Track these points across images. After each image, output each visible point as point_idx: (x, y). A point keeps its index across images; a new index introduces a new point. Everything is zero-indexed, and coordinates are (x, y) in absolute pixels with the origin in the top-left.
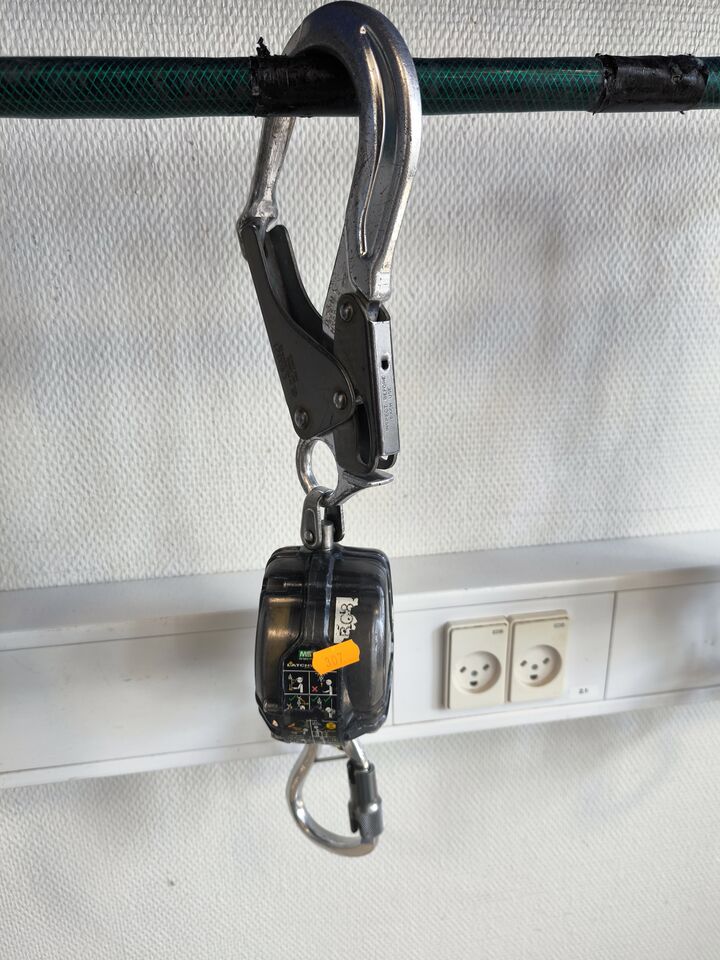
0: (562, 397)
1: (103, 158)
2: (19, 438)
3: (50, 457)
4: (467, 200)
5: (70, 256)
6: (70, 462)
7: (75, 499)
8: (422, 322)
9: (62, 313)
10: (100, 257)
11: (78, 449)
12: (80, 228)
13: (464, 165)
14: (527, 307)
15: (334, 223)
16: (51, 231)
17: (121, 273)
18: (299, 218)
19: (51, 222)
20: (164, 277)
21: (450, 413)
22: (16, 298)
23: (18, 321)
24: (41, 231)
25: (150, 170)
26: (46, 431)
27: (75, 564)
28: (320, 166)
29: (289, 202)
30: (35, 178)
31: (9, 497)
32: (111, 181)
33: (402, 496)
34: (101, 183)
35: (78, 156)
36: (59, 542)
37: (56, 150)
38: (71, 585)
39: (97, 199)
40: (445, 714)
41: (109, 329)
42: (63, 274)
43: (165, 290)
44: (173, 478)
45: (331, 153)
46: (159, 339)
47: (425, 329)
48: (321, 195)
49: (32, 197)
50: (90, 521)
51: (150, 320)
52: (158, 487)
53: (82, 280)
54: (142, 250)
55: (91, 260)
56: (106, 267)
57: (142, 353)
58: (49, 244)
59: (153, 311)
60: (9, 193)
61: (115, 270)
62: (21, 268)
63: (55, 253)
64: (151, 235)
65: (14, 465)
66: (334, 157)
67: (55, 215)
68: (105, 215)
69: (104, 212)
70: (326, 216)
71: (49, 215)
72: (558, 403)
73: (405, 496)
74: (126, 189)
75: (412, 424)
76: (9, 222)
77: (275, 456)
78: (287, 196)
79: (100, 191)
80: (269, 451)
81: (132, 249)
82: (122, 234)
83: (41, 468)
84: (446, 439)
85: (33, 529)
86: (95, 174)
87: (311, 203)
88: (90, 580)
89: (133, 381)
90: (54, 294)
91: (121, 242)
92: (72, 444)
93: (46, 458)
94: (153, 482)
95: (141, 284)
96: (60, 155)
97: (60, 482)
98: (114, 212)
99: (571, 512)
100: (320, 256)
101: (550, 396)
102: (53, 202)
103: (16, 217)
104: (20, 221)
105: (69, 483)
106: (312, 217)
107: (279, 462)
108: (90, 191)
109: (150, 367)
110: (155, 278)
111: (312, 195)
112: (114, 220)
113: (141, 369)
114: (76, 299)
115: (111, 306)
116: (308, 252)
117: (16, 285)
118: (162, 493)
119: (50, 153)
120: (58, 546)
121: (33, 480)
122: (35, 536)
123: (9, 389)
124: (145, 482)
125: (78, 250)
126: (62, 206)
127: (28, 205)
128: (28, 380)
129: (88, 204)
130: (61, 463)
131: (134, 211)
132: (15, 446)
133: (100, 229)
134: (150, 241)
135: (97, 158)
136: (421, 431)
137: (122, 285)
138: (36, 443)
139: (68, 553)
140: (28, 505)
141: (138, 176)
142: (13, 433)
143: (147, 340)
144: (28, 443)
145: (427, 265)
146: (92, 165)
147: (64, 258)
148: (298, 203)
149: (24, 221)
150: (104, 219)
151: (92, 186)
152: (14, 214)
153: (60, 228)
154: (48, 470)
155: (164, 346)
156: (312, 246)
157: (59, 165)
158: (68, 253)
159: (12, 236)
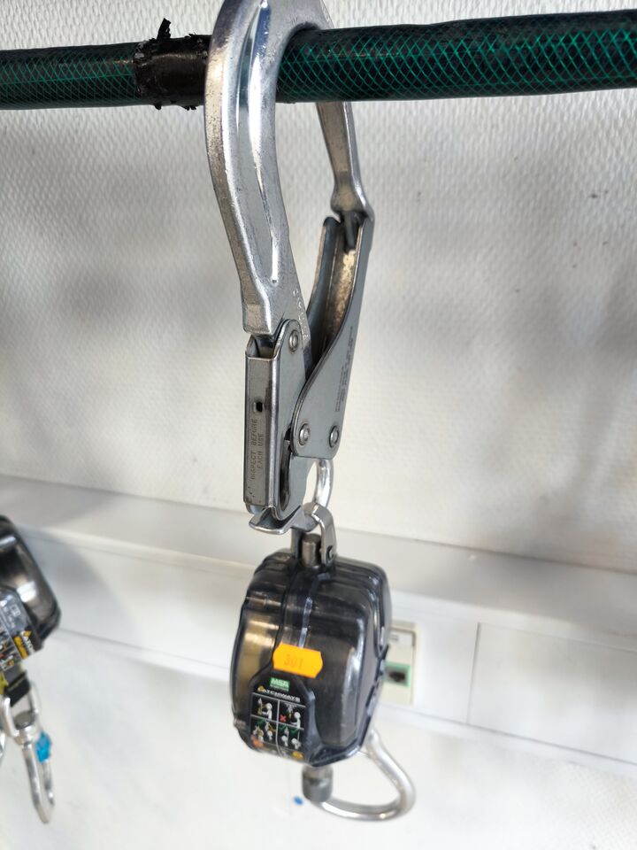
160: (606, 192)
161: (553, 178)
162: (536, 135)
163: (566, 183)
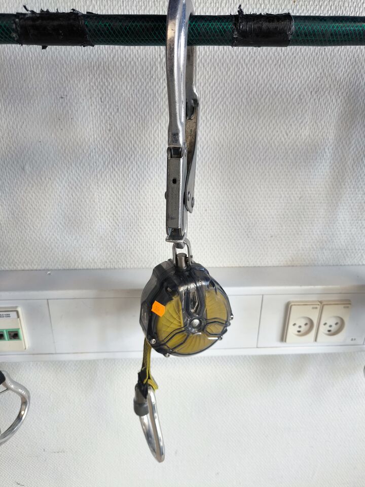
0: (359, 191)
1: (138, 59)
2: (87, 198)
3: (102, 207)
4: (322, 85)
5: (118, 109)
6: (111, 211)
7: (112, 229)
8: (290, 148)
9: (112, 138)
10: (132, 110)
11: (115, 204)
12: (124, 94)
13: (322, 66)
14: (346, 143)
15: (251, 95)
16: (109, 96)
17: (142, 118)
18: (233, 92)
19: (110, 91)
20: (163, 121)
21: (299, 196)
22: (91, 129)
23: (91, 141)
24: (105, 96)
25: (160, 66)
26: (100, 195)
27: (109, 259)
28: (247, 65)
29: (229, 84)
30: (104, 69)
31: (81, 226)
32: (141, 71)
33: (270, 236)
34: (136, 71)
35: (126, 58)
36: (103, 248)
37: (115, 55)
38: (107, 269)
39: (133, 80)
40: (283, 344)
41: (134, 146)
42: (114, 118)
43: (163, 128)
44: (158, 221)
45: (253, 59)
46: (158, 152)
47: (292, 152)
48: (246, 81)
49: (102, 78)
50: (118, 240)
51: (154, 142)
52: (151, 225)
53: (123, 121)
54: (153, 106)
55: (128, 111)
56: (135, 115)
57: (149, 159)
58: (108, 102)
59: (156, 138)
60: (91, 76)
61: (139, 117)
62: (94, 114)
63: (111, 107)
64: (158, 100)
65: (85, 211)
66: (254, 60)
67: (112, 87)
68: (136, 88)
69: (136, 86)
70: (247, 92)
71: (109, 88)
72: (357, 194)
73: (272, 237)
74: (148, 75)
75: (279, 200)
76: (90, 91)
77: (209, 213)
78: (228, 81)
79: (135, 76)
80: (206, 210)
81: (148, 106)
82: (144, 98)
83: (97, 212)
84: (296, 209)
85: (91, 242)
86: (133, 67)
87: (240, 85)
88: (116, 267)
89: (143, 172)
90: (109, 128)
91: (143, 102)
92: (112, 202)
93: (100, 208)
94: (149, 222)
95: (151, 124)
96: (117, 57)
97: (105, 220)
98: (141, 87)
99: (355, 249)
100: (242, 112)
101: (353, 190)
102: (112, 81)
103: (93, 88)
104: (95, 90)
105: (110, 221)
106: (240, 92)
107: (211, 216)
108: (130, 76)
109: (152, 166)
110: (158, 122)
111: (241, 81)
112: (140, 91)
113: (148, 167)
114: (119, 130)
115: (136, 135)
116: (236, 110)
117: (91, 123)
118: (153, 228)
119: (112, 56)
120: (102, 250)
121: (93, 218)
122: (92, 245)
123: (85, 174)
124: (145, 222)
125: (122, 106)
126: (116, 84)
127: (100, 82)
128: (94, 170)
129: (129, 83)
130: (106, 211)
131: (150, 87)
132: (86, 201)
133: (133, 96)
134: (157, 103)
135: (134, 59)
136: (284, 204)
137: (142, 124)
138: (96, 200)
139: (107, 254)
140: (90, 230)
141: (154, 69)
142: (85, 195)
143: (152, 152)
144: (91, 200)
145: (296, 119)
146: (132, 63)
147: (115, 109)
148: (233, 84)
149: (97, 91)
150: (136, 91)
151: (131, 73)
152: (93, 86)
153: (114, 95)
154: (100, 214)
155: (160, 156)
156: (238, 107)
157: (116, 62)
158: (117, 107)
159: (91, 98)
160: (67, 96)
161: (43, 89)
162: (31, 70)
163: (49, 92)
